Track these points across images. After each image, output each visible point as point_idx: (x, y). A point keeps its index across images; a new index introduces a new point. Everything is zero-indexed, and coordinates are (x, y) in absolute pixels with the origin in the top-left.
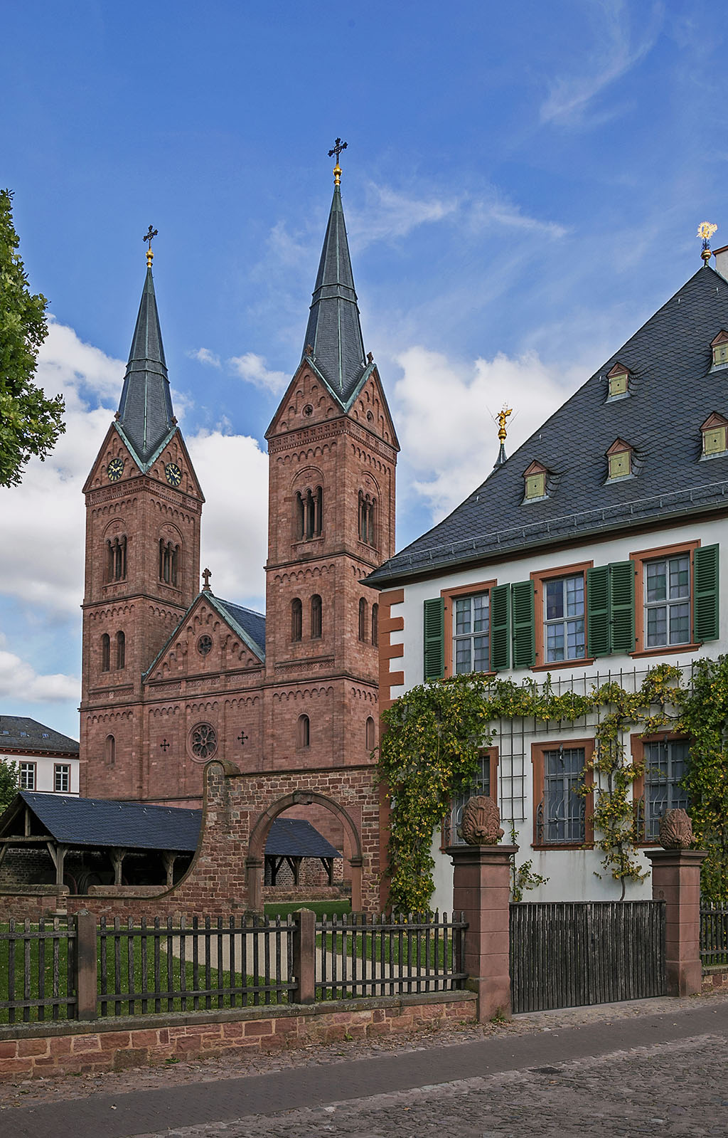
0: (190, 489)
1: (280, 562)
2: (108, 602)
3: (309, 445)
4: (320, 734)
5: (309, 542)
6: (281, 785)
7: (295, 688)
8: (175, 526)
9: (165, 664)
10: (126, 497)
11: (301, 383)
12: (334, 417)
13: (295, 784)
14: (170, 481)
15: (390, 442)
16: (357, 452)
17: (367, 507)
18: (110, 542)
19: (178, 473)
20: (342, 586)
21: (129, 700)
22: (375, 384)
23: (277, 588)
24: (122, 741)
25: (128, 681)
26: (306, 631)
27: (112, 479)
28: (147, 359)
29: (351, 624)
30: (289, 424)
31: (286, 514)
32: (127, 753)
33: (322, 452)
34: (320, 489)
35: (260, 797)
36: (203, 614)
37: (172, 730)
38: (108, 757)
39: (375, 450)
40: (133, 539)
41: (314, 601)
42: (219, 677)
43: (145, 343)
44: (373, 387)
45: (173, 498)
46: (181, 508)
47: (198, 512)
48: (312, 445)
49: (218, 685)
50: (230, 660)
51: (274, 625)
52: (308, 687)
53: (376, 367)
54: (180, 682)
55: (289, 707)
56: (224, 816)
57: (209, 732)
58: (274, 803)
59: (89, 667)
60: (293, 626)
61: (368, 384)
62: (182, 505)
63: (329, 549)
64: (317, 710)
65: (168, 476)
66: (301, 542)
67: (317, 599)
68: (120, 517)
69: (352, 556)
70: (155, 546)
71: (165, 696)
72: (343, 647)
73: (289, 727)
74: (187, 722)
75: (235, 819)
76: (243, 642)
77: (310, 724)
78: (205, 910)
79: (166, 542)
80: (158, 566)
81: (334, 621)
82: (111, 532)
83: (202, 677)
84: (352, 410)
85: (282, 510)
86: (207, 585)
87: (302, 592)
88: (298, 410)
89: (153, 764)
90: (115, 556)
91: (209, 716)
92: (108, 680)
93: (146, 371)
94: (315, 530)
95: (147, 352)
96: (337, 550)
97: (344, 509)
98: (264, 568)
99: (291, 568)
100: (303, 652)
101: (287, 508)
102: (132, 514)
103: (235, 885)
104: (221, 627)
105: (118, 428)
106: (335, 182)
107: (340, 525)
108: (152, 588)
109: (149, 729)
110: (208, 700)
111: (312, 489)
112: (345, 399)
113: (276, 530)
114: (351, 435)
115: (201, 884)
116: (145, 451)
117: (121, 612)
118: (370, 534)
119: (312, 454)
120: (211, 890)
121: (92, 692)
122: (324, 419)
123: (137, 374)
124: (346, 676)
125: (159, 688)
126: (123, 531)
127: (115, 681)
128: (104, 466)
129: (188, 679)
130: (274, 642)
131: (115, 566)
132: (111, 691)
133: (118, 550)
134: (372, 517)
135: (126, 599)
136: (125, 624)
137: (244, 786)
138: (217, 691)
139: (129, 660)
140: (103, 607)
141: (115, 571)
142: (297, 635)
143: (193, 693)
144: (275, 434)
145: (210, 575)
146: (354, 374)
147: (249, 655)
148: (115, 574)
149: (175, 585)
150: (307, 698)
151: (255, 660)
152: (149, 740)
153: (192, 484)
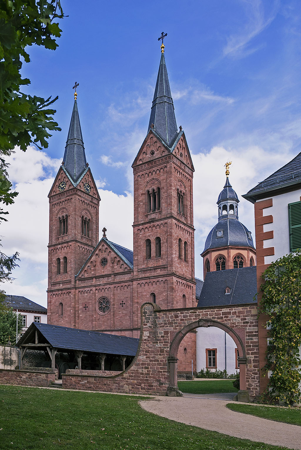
0: (94, 195)
1: (140, 223)
2: (59, 244)
3: (153, 168)
4: (161, 302)
5: (153, 213)
6: (190, 316)
7: (148, 281)
8: (88, 211)
9: (86, 271)
10: (67, 198)
11: (149, 141)
12: (166, 155)
13: (199, 315)
14: (86, 191)
15: (190, 167)
16: (176, 171)
17: (181, 196)
18: (60, 218)
19: (89, 187)
20: (171, 232)
21: (69, 287)
22: (183, 140)
23: (139, 235)
24: (66, 305)
25: (69, 278)
26: (153, 254)
27: (61, 190)
28: (75, 139)
29: (175, 251)
30: (143, 160)
31: (142, 201)
32: (69, 310)
33: (160, 172)
34: (159, 189)
35: (176, 323)
36: (103, 248)
37: (89, 300)
38: (60, 312)
39: (184, 171)
40: (71, 216)
41: (157, 240)
42: (111, 276)
43: (74, 132)
44: (182, 141)
45: (87, 198)
46: (91, 203)
47: (98, 205)
48: (154, 169)
49: (110, 280)
50: (116, 269)
51: (138, 252)
52: (154, 280)
53: (184, 132)
54: (93, 279)
55: (146, 289)
56: (154, 334)
57: (106, 301)
58: (185, 327)
59: (51, 273)
60: (146, 252)
61: (181, 140)
62: (91, 202)
63: (164, 216)
64: (159, 290)
65: (85, 189)
66: (150, 213)
67: (158, 239)
68: (65, 207)
69: (175, 219)
70: (80, 219)
71: (86, 285)
72: (172, 261)
73: (145, 299)
74: (96, 296)
75: (160, 335)
76: (122, 260)
77: (156, 297)
78: (143, 385)
79: (84, 218)
80: (81, 228)
81: (167, 249)
82: (61, 213)
83: (103, 276)
84: (174, 151)
85: (140, 199)
86: (104, 235)
87: (151, 236)
88: (148, 153)
89: (80, 315)
90: (62, 224)
91: (106, 294)
92: (60, 278)
93: (75, 143)
94: (157, 207)
95: (75, 135)
96: (168, 216)
97: (171, 197)
98: (132, 226)
99: (145, 225)
100: (152, 264)
101: (143, 198)
102: (70, 205)
103: (161, 372)
104: (112, 254)
105: (63, 168)
106: (162, 51)
107: (169, 204)
108: (79, 237)
109: (78, 300)
110: (106, 287)
111: (155, 188)
112: (171, 147)
113: (138, 209)
114: (174, 163)
115: (140, 371)
116: (75, 178)
117: (65, 248)
118: (182, 210)
119: (155, 172)
120: (146, 374)
121: (52, 283)
122: (161, 156)
123: (71, 145)
124: (173, 274)
125: (83, 282)
126: (66, 213)
127: (63, 279)
128: (57, 185)
129: (96, 277)
130: (137, 260)
131: (62, 229)
132: (61, 283)
133: (64, 221)
134: (183, 202)
135: (67, 242)
136: (67, 253)
137: (166, 317)
138: (110, 282)
139: (69, 269)
140: (57, 246)
141: (62, 231)
142: (149, 256)
143: (99, 283)
144: (136, 165)
145: (106, 230)
146: (173, 136)
147: (125, 266)
148: (62, 232)
149: (88, 237)
150: (154, 285)
151: (128, 268)
152: (78, 305)
153: (95, 192)
